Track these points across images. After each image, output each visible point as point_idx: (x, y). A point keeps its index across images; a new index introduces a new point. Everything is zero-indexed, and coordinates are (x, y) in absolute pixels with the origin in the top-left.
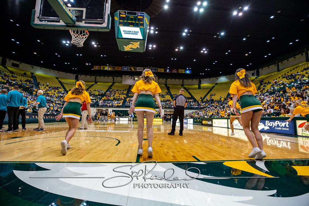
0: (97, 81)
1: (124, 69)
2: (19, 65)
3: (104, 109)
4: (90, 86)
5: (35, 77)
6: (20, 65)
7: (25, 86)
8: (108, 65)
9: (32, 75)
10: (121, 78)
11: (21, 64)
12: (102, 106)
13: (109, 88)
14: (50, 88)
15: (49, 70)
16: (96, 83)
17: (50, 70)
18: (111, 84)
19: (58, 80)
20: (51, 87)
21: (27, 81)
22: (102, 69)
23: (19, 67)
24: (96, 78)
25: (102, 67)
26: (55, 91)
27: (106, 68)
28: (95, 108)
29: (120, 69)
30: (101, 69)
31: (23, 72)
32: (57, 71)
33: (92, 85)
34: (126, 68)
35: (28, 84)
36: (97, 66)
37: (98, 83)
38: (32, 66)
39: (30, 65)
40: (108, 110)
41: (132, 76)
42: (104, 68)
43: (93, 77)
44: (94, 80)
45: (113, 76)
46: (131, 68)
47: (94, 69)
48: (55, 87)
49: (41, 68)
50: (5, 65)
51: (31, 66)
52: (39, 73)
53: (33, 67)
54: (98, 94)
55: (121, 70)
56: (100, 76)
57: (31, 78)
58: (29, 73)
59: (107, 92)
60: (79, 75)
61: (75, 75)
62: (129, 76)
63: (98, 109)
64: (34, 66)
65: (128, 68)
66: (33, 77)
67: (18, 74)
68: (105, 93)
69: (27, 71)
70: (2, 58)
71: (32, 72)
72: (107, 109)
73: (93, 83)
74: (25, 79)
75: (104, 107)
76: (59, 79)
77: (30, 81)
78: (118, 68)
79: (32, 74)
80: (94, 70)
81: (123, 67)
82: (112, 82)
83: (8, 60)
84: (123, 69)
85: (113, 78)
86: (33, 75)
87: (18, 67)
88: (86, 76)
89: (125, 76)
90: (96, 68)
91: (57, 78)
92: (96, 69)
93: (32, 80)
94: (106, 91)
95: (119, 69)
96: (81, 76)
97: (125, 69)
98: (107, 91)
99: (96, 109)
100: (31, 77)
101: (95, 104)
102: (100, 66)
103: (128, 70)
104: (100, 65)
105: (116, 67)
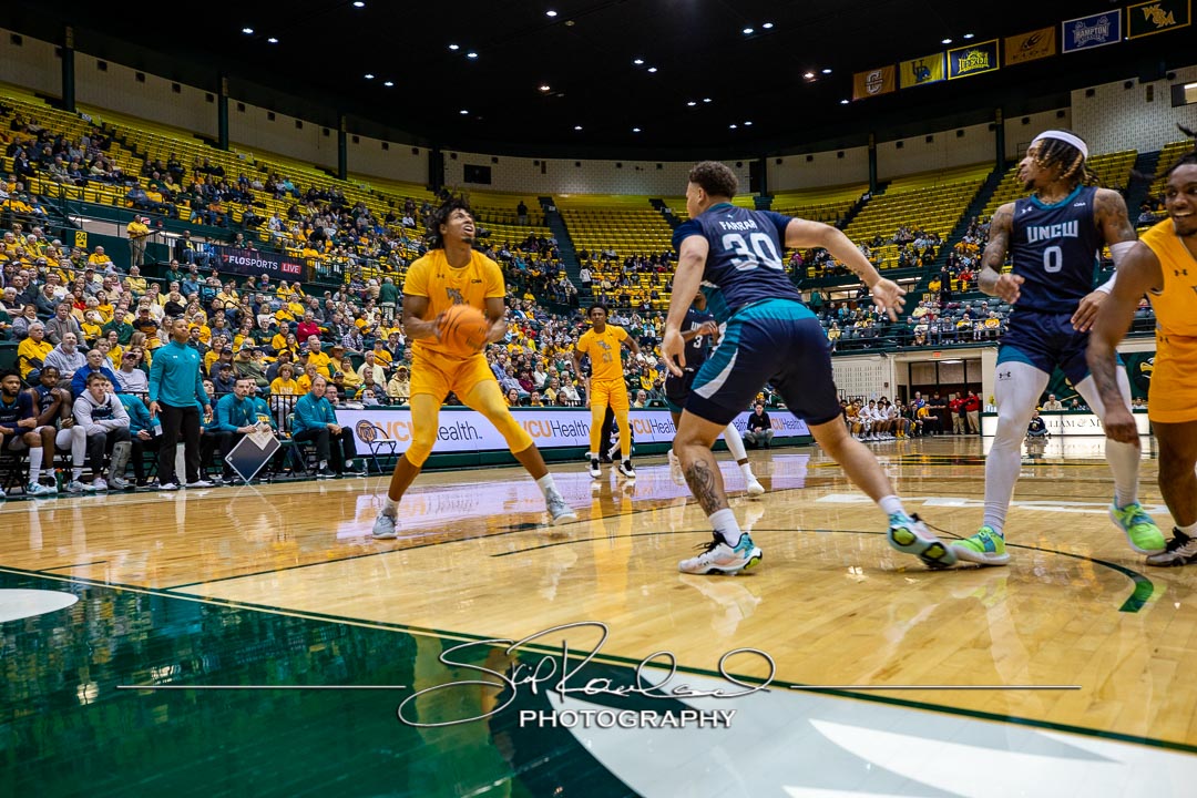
0: (881, 176)
1: (1081, 34)
2: (489, 168)
3: (950, 358)
4: (842, 216)
5: (559, 216)
6: (493, 166)
7: (524, 274)
8: (947, 41)
9: (546, 210)
10: (1061, 115)
11: (495, 160)
12: (935, 337)
13: (970, 206)
14: (629, 264)
15: (614, 163)
16: (878, 186)
17: (619, 166)
18: (981, 176)
19: (663, 213)
20: (635, 257)
21: (528, 244)
22: (908, 80)
23: (490, 183)
24: (873, 155)
25: (906, 68)
26: (655, 281)
27: (939, 71)
28: (892, 358)
29: (1043, 44)
30: (904, 85)
31: (513, 205)
32: (654, 164)
33: (856, 209)
34: (1091, 23)
35: (534, 260)
36: (874, 68)
37: (891, 190)
38: (540, 160)
39: (532, 160)
40: (978, 362)
41: (1159, 76)
42: (923, 72)
43: (856, 155)
44: (863, 171)
45: (993, 118)
46: (1138, 13)
47: (856, 98)
48: (654, 258)
49: (578, 164)
50: (443, 183)
51: (536, 163)
52: (574, 188)
53: (544, 163)
54: (902, 263)
55: (1052, 52)
56: (898, 134)
57: (545, 225)
58: (533, 204)
59: (960, 239)
60: (771, 161)
61: (746, 163)
62: (1129, 86)
63: (910, 364)
64: (549, 161)
65: (1112, 18)
66: (554, 218)
67: (492, 218)
68: (945, 248)
69: (525, 195)
70: (430, 153)
71: (545, 192)
72: (970, 354)
73: (855, 196)
74: (520, 234)
75: (950, 347)
76: (665, 206)
77: (543, 247)
78: (1031, 43)
79: (546, 201)
80: (858, 101)
81: (1070, 28)
82: (994, 157)
83: (447, 153)
84: (1070, 36)
85: (991, 128)
86: (552, 209)
87: (488, 181)
88: (810, 159)
89: (1090, 93)
90: (872, 84)
91: (658, 204)
92: (871, 91)
93: (548, 235)
94: (953, 232)
95: (1040, 46)
96: (779, 162)
97: (1089, 32)
98: (957, 235)
99: (896, 362)
100: (541, 221)
101: (884, 332)
102: (893, 67)
103: (1113, 33)
104: (889, 57)
105: (1014, 43)
